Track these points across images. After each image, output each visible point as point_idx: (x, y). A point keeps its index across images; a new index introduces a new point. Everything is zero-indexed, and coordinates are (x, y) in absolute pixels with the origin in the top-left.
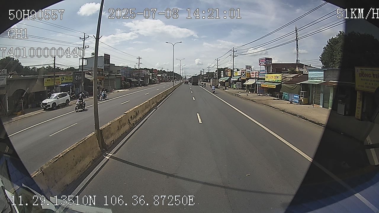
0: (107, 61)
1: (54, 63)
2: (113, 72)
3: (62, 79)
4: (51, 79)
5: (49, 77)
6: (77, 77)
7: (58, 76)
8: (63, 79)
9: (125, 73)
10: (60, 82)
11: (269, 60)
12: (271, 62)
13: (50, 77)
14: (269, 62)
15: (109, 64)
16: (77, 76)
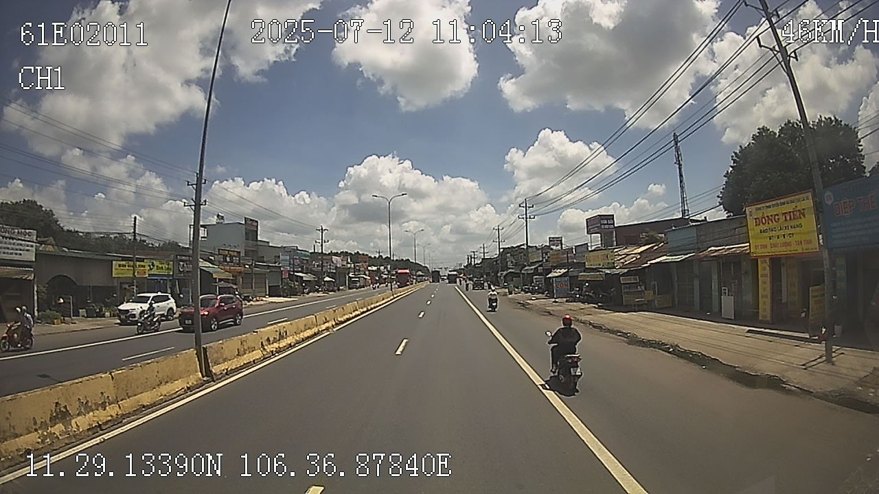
0: (250, 235)
1: (134, 232)
2: (265, 260)
3: (149, 266)
4: (127, 265)
5: (124, 259)
6: (183, 265)
7: (142, 260)
8: (152, 267)
9: (290, 262)
10: (147, 271)
11: (607, 220)
12: (614, 224)
13: (126, 259)
14: (608, 224)
15: (257, 240)
16: (181, 263)
